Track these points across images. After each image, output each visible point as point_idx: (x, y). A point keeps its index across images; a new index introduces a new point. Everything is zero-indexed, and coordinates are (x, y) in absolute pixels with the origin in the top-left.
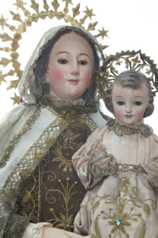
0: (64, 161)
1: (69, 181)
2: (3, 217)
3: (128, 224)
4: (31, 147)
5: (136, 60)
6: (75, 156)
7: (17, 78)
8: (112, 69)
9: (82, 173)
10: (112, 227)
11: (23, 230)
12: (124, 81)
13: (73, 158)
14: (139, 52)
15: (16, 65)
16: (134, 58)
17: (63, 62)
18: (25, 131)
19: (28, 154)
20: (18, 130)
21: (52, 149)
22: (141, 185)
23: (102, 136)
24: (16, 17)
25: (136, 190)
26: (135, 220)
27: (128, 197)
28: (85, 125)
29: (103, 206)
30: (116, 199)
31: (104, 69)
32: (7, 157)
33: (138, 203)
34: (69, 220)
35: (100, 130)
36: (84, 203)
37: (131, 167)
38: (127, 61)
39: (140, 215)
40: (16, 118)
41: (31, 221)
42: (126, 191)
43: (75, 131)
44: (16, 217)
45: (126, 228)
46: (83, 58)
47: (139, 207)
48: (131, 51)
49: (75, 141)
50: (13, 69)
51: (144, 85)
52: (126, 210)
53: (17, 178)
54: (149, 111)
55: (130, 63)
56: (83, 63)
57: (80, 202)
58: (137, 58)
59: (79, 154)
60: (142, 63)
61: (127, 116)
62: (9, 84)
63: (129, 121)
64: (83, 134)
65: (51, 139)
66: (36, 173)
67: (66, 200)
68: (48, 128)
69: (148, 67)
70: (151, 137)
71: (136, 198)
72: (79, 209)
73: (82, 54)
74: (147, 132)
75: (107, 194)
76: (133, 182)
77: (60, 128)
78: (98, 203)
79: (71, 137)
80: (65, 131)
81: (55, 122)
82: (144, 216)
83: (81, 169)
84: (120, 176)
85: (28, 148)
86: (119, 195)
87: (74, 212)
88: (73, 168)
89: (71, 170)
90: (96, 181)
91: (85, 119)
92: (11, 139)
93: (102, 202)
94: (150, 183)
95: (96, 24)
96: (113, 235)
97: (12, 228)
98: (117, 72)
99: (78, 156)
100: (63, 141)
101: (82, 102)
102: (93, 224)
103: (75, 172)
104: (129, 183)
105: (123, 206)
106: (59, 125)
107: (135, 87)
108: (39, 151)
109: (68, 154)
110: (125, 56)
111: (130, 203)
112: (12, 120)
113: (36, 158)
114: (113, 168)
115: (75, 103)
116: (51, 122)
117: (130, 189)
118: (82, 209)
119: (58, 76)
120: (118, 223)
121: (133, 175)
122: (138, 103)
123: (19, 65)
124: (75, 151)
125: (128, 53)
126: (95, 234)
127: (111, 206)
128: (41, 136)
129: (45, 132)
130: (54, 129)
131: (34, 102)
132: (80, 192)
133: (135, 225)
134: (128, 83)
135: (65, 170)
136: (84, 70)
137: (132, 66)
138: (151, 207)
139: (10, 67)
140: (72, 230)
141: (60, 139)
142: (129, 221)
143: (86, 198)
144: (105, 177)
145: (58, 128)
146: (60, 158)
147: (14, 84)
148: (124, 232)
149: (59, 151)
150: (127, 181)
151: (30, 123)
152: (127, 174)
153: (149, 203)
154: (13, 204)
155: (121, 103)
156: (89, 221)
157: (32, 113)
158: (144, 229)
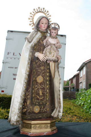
0: (42, 42)
5: (56, 25)
12: (53, 29)
15: (33, 22)
17: (42, 23)
18: (35, 36)
20: (34, 36)
23: (49, 38)
31: (50, 26)
32: (32, 41)
38: (54, 25)
46: (46, 23)
51: (57, 30)
52: (52, 51)
56: (46, 24)
66: (37, 44)
69: (58, 26)
75: (49, 48)
76: (53, 46)
79: (43, 38)
82: (54, 52)
83: (45, 44)
85: (36, 39)
86: (51, 49)
90: (47, 46)
91: (46, 34)
101: (45, 31)
107: (55, 30)
109: (43, 41)
113: (37, 41)
116: (40, 35)
117: (53, 48)
119: (41, 26)
122: (55, 33)
128: (38, 37)
132: (44, 47)
136: (46, 25)
140: (43, 54)
142: (52, 53)
143: (45, 49)
149: (41, 40)
150: (52, 46)
155: (52, 33)
158: (54, 54)
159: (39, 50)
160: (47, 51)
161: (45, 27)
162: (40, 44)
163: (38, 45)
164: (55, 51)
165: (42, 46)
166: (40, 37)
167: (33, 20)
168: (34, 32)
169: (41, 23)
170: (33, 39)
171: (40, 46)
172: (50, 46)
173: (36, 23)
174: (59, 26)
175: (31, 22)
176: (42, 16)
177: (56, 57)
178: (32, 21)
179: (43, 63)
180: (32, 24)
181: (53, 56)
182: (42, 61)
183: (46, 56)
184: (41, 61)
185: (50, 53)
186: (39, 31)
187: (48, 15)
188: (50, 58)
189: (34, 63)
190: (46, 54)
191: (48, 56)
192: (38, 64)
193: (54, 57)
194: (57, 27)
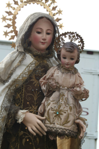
0: (36, 81)
1: (37, 91)
2: (8, 106)
3: (62, 114)
4: (21, 74)
5: (74, 36)
7: (14, 34)
9: (44, 88)
10: (55, 115)
11: (17, 112)
12: (67, 49)
13: (40, 80)
14: (76, 33)
15: (15, 28)
16: (73, 35)
17: (39, 33)
19: (19, 77)
21: (30, 75)
22: (69, 97)
23: (55, 71)
25: (67, 99)
26: (65, 113)
27: (63, 102)
28: (47, 64)
30: (58, 102)
32: (9, 77)
33: (67, 105)
34: (36, 108)
35: (54, 68)
36: (43, 102)
37: (66, 88)
38: (70, 36)
39: (67, 111)
40: (14, 58)
42: (62, 99)
45: (61, 116)
47: (68, 107)
48: (72, 32)
49: (41, 72)
50: (13, 30)
53: (13, 88)
55: (71, 37)
56: (48, 34)
59: (43, 79)
60: (76, 38)
62: (10, 37)
64: (46, 69)
65: (30, 70)
67: (35, 99)
68: (29, 65)
69: (79, 40)
70: (77, 74)
73: (48, 30)
77: (35, 65)
78: (50, 103)
79: (40, 70)
80: (37, 67)
81: (33, 62)
82: (69, 111)
83: (43, 86)
84: (61, 92)
86: (59, 101)
87: (38, 105)
88: (39, 84)
89: (38, 85)
92: (12, 69)
93: (52, 103)
95: (56, 7)
96: (55, 118)
97: (12, 111)
98: (64, 41)
99: (42, 80)
100: (36, 72)
102: (46, 112)
103: (40, 87)
104: (64, 96)
105: (60, 106)
106: (34, 64)
107: (72, 52)
108: (24, 76)
109: (38, 78)
110: (69, 34)
111: (64, 105)
113: (23, 79)
117: (64, 98)
118: (42, 105)
120: (58, 113)
121: (67, 92)
122: (72, 59)
123: (16, 27)
125: (70, 33)
126: (47, 116)
127: (55, 105)
128: (26, 68)
129: (27, 66)
130: (32, 65)
134: (69, 50)
135: (36, 85)
136: (49, 38)
137: (72, 38)
138: (72, 107)
142: (62, 113)
143: (44, 100)
144: (54, 92)
145: (34, 65)
146: (34, 80)
148: (60, 117)
149: (33, 77)
150: (63, 95)
151: (21, 62)
152: (63, 91)
154: (11, 99)
155: (65, 58)
158: (68, 117)
159: (28, 103)
160: (49, 107)
162: (30, 88)
163: (26, 89)
164: (71, 109)
165: (35, 91)
166: (32, 67)
167: (14, 23)
168: (16, 55)
170: (11, 74)
171: (32, 92)
173: (21, 29)
174: (82, 41)
175: (8, 26)
176: (39, 13)
177: (74, 123)
178: (11, 24)
179: (38, 139)
180: (11, 32)
181: (67, 122)
183: (47, 122)
184: (32, 135)
187: (54, 9)
192: (24, 140)
193: (69, 124)
194: (77, 42)
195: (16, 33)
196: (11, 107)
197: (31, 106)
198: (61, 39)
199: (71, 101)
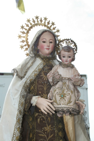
0: (44, 76)
1: (46, 83)
2: (25, 95)
3: (65, 97)
4: (33, 72)
5: (69, 42)
6: (48, 74)
7: (28, 47)
8: (61, 45)
9: (50, 80)
10: (60, 97)
11: (31, 98)
13: (47, 75)
14: (70, 39)
16: (69, 41)
17: (44, 42)
18: (31, 66)
20: (29, 65)
21: (40, 72)
22: (70, 84)
23: (57, 68)
24: (27, 26)
25: (68, 86)
26: (68, 95)
27: (66, 88)
28: (51, 64)
29: (57, 91)
30: (62, 89)
31: (58, 45)
33: (69, 90)
34: (46, 96)
35: (57, 66)
36: (51, 90)
37: (67, 78)
38: (66, 42)
39: (69, 94)
40: (28, 61)
41: (34, 96)
42: (65, 86)
43: (48, 66)
44: (29, 94)
45: (65, 98)
46: (51, 41)
47: (69, 91)
48: (67, 39)
49: (48, 69)
50: (26, 44)
51: (72, 51)
52: (65, 92)
53: (29, 82)
54: (73, 60)
55: (67, 43)
56: (51, 42)
57: (50, 90)
58: (70, 41)
59: (50, 74)
60: (71, 43)
61: (66, 61)
62: (25, 49)
63: (67, 63)
64: (51, 67)
65: (40, 69)
66: (35, 80)
67: (45, 89)
68: (39, 65)
69: (73, 44)
70: (74, 68)
71: (68, 88)
72: (49, 92)
73: (51, 39)
74: (73, 67)
75: (59, 87)
76: (67, 83)
77: (43, 65)
78: (56, 90)
79: (47, 68)
81: (41, 63)
82: (71, 94)
83: (50, 79)
84: (63, 81)
85: (32, 72)
86: (63, 87)
87: (48, 93)
88: (47, 78)
89: (47, 79)
90: (55, 83)
91: (51, 62)
92: (26, 69)
94: (73, 84)
95: (55, 27)
96: (60, 100)
97: (28, 98)
98: (63, 46)
99: (49, 75)
100: (44, 69)
101: (50, 56)
103: (48, 80)
104: (66, 84)
105: (64, 91)
106: (43, 64)
107: (69, 52)
108: (36, 73)
109: (46, 74)
110: (66, 41)
111: (66, 90)
112: (27, 62)
113: (35, 75)
114: (61, 79)
115: (48, 56)
116: (40, 63)
117: (66, 85)
118: (50, 92)
119: (42, 47)
120: (62, 96)
121: (68, 81)
122: (70, 57)
123: (28, 42)
124: (48, 73)
125: (66, 39)
126: (55, 100)
127: (60, 91)
128: (37, 68)
129: (38, 66)
130: (41, 65)
131: (34, 56)
132: (50, 87)
133: (68, 97)
134: (66, 50)
135: (45, 79)
138: (73, 91)
139: (25, 43)
140: (47, 99)
141: (43, 69)
142: (66, 96)
143: (52, 89)
144: (58, 82)
145: (42, 65)
146: (43, 75)
147: (27, 49)
148: (64, 99)
149: (43, 73)
150: (65, 83)
151: (33, 63)
152: (65, 81)
153: (72, 90)
154: (28, 90)
155: (64, 57)
156: (53, 96)
157: (33, 60)
158: (70, 98)
159: (40, 92)
160: (56, 92)
161: (49, 49)
162: (41, 81)
163: (38, 82)
164: (72, 92)
166: (41, 67)
167: (27, 39)
168: (29, 59)
169: (41, 43)
170: (26, 72)
171: (42, 84)
172: (60, 83)
174: (75, 45)
175: (23, 41)
178: (25, 40)
179: (49, 119)
181: (70, 102)
182: (46, 113)
183: (55, 104)
185: (63, 96)
186: (39, 56)
187: (54, 29)
188: (63, 106)
189: (31, 119)
190: (54, 99)
191: (58, 102)
192: (39, 120)
195: (29, 46)
196: (27, 95)
197: (42, 94)
198: (60, 45)
199: (72, 87)
